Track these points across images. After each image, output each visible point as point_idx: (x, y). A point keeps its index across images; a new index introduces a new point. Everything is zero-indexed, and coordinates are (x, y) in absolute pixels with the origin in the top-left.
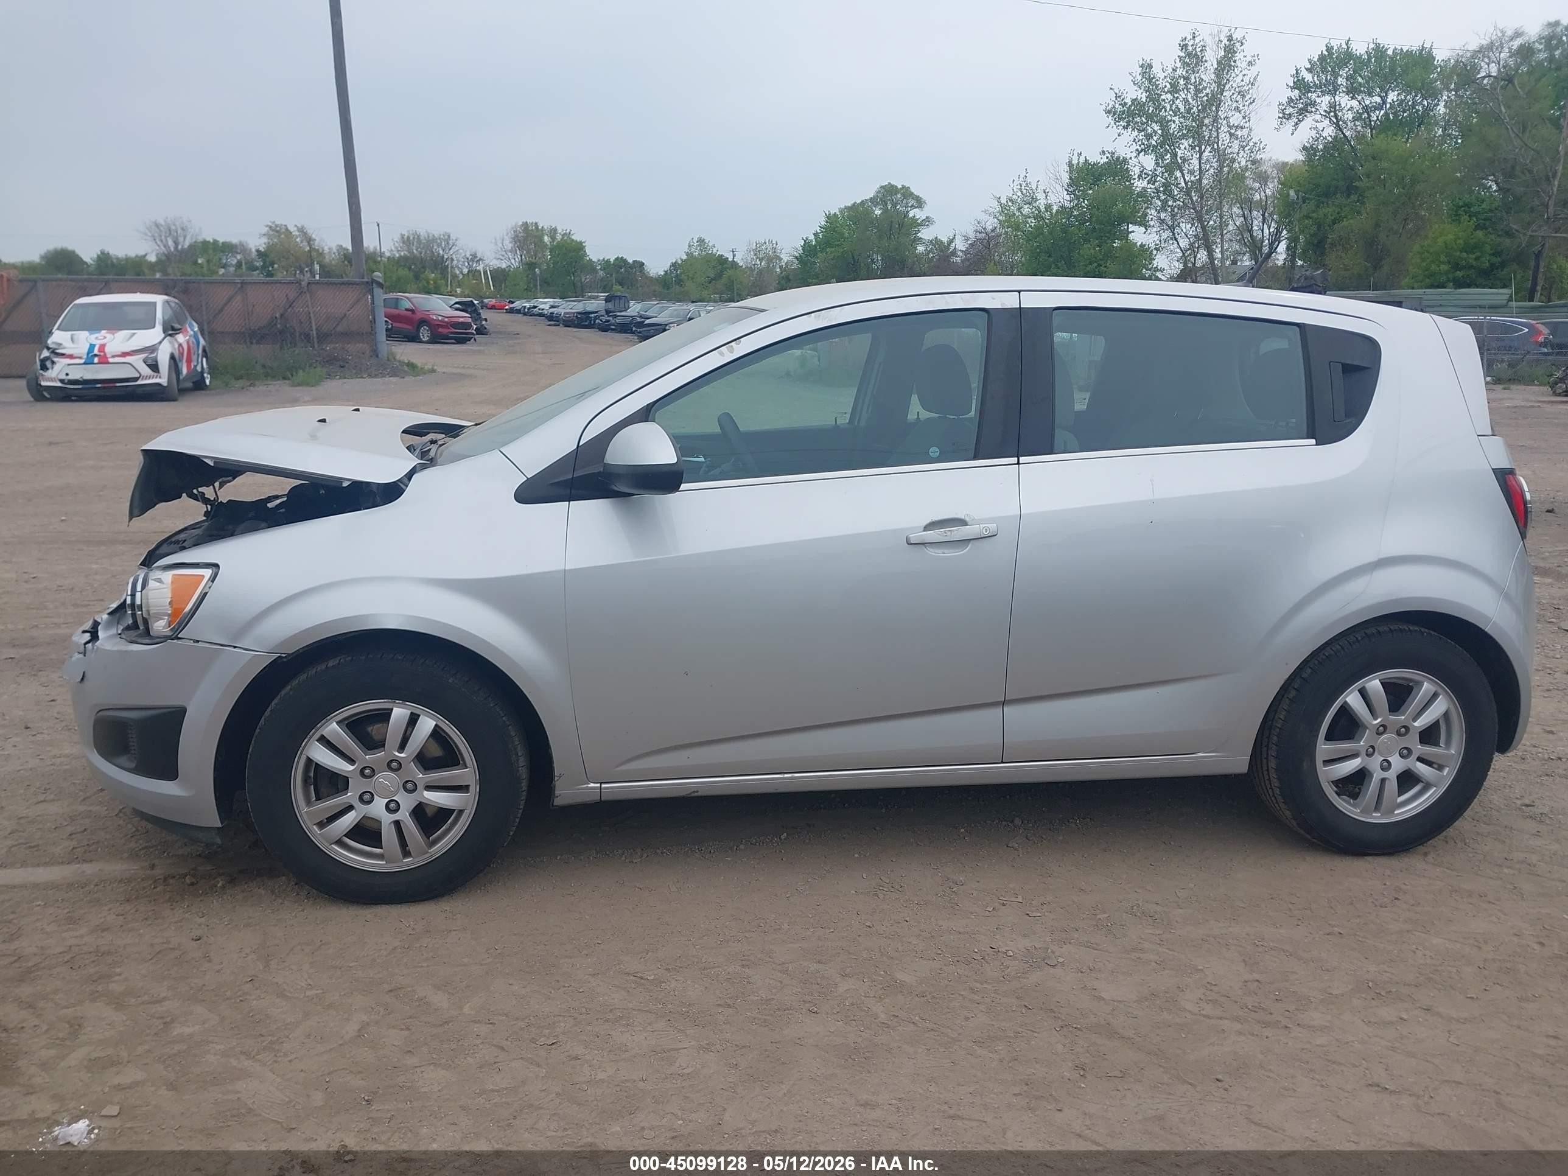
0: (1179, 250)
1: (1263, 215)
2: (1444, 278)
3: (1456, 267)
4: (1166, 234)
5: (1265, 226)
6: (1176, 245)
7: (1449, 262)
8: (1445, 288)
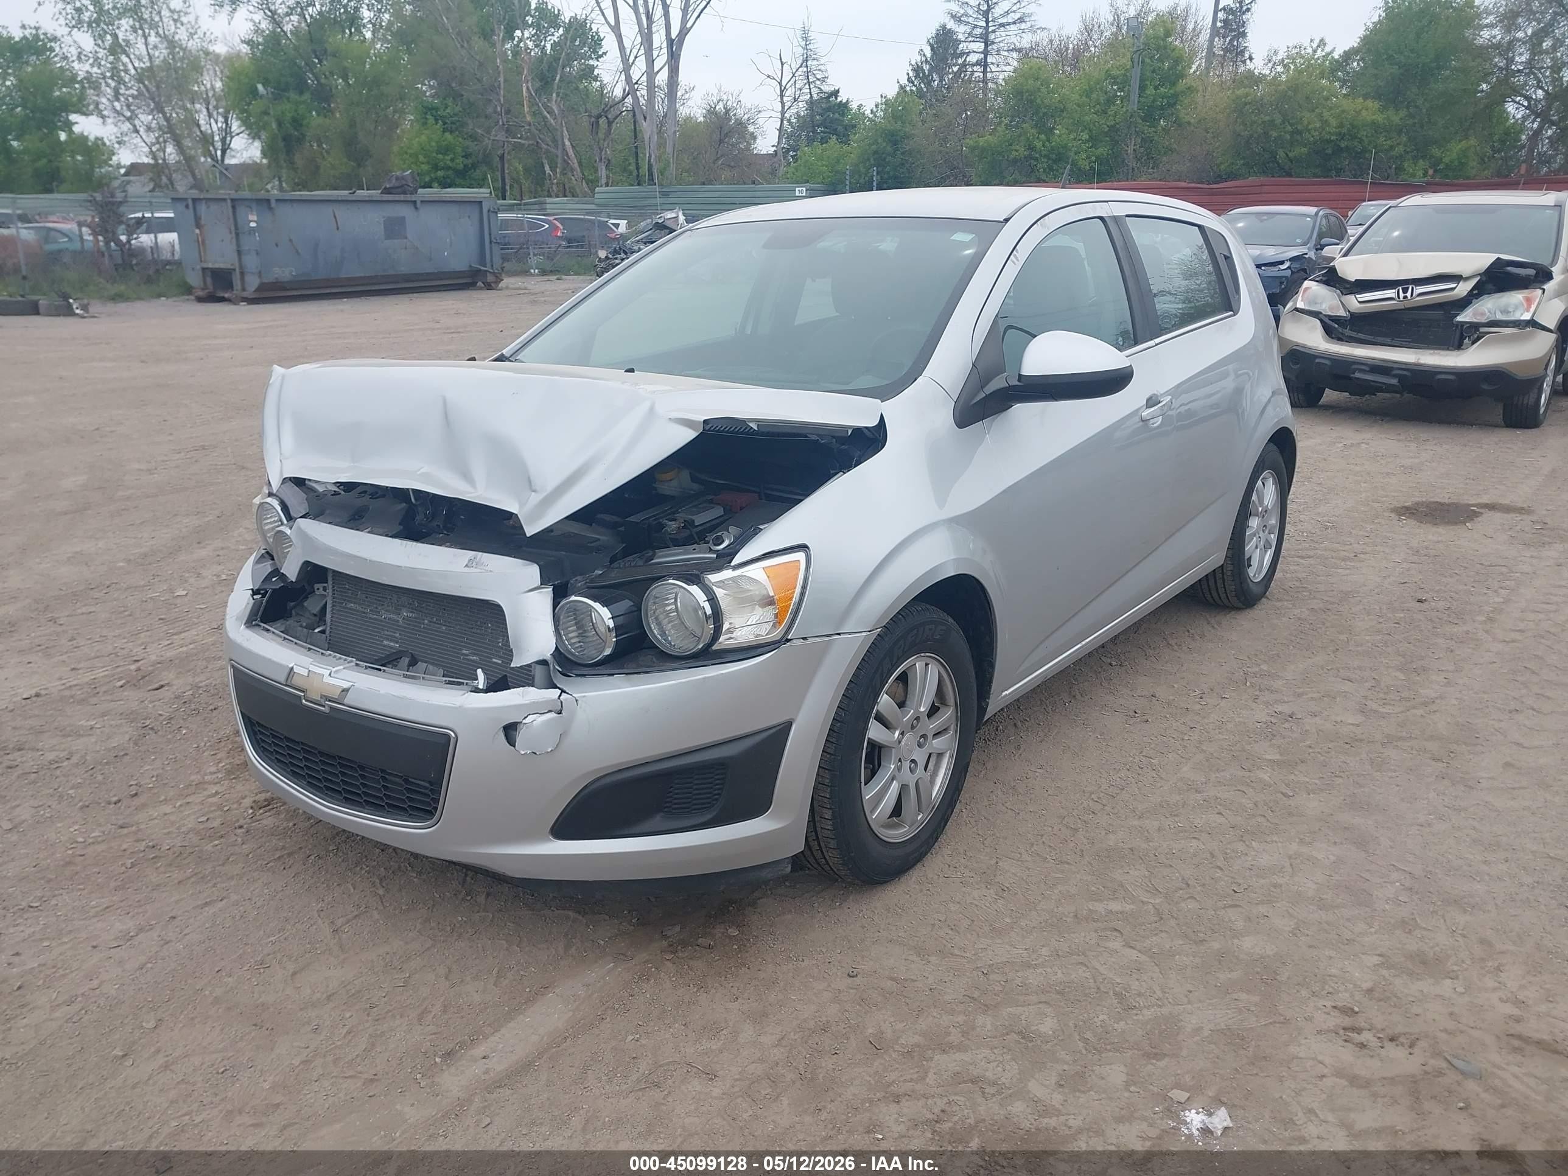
0: (144, 144)
1: (208, 109)
2: (427, 179)
3: (436, 168)
4: (126, 127)
5: (212, 120)
6: (139, 140)
7: (428, 163)
8: (431, 187)
